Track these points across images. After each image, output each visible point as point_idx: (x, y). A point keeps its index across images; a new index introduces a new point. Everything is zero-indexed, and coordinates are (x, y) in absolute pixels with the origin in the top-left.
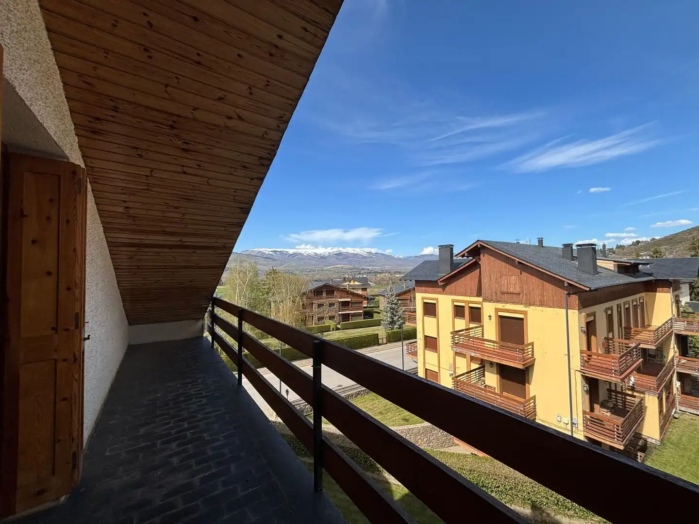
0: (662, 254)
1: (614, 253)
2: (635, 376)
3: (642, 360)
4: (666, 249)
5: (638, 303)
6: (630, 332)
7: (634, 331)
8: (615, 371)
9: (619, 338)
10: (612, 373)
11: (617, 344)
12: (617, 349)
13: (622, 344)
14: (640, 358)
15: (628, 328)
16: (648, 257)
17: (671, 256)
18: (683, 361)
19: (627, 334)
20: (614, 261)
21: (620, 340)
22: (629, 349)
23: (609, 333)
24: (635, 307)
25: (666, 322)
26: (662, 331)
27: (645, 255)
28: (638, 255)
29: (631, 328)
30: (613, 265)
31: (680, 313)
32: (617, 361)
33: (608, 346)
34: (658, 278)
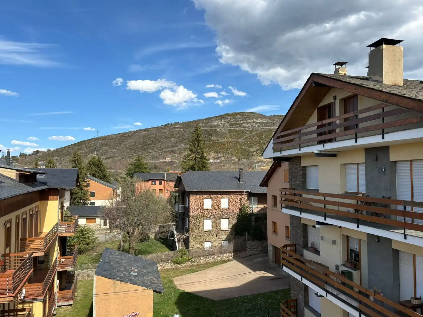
0: (54, 164)
1: (17, 161)
2: (27, 288)
3: (32, 269)
4: (57, 159)
5: (34, 212)
6: (26, 243)
7: (28, 241)
8: (9, 290)
9: (15, 252)
10: (5, 294)
11: (12, 259)
12: (13, 264)
13: (18, 257)
14: (31, 269)
15: (24, 239)
16: (44, 167)
17: (60, 167)
18: (62, 260)
19: (23, 246)
20: (17, 170)
21: (17, 254)
22: (23, 261)
23: (7, 248)
24: (31, 216)
25: (54, 227)
26: (50, 236)
27: (42, 165)
28: (37, 165)
29: (26, 239)
30: (15, 174)
31: (63, 217)
32: (11, 278)
33: (5, 262)
34: (50, 187)
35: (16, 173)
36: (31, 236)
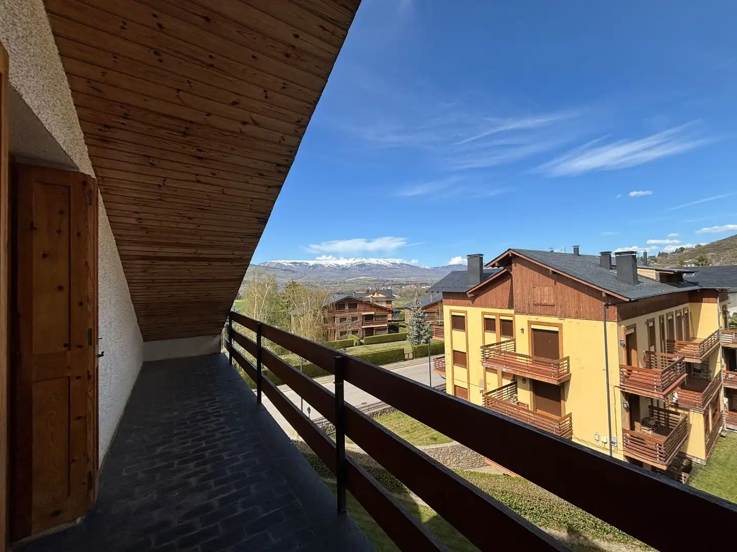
0: (708, 262)
1: (656, 261)
2: (679, 392)
3: (686, 375)
4: (712, 256)
5: (682, 315)
6: (674, 345)
7: (677, 344)
8: (657, 387)
9: (662, 352)
10: (653, 389)
11: (659, 358)
12: (659, 363)
13: (665, 357)
14: (684, 373)
15: (671, 341)
16: (693, 265)
17: (718, 264)
18: (731, 376)
19: (671, 347)
20: (656, 270)
21: (663, 354)
22: (672, 363)
23: (651, 345)
24: (679, 318)
25: (713, 335)
26: (708, 344)
27: (689, 263)
28: (682, 263)
29: (674, 342)
30: (654, 274)
31: (728, 325)
32: (659, 376)
33: (650, 360)
34: (703, 288)
35: (656, 273)
36: (680, 338)
